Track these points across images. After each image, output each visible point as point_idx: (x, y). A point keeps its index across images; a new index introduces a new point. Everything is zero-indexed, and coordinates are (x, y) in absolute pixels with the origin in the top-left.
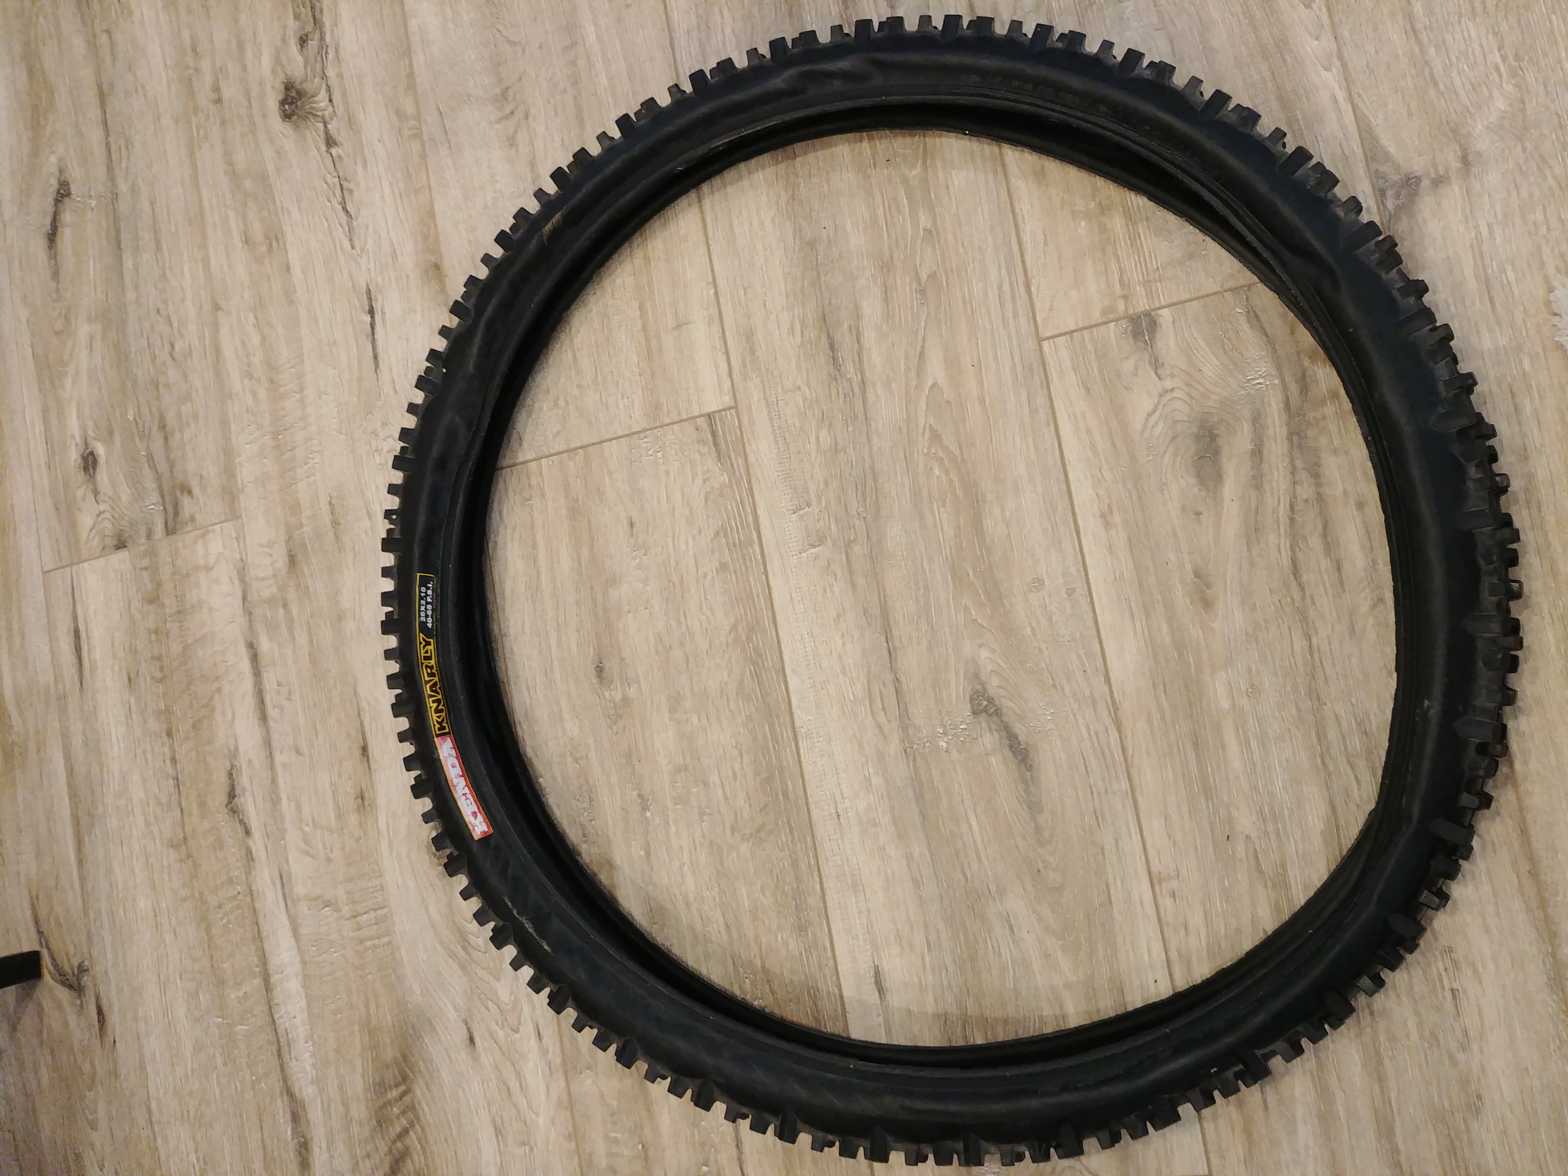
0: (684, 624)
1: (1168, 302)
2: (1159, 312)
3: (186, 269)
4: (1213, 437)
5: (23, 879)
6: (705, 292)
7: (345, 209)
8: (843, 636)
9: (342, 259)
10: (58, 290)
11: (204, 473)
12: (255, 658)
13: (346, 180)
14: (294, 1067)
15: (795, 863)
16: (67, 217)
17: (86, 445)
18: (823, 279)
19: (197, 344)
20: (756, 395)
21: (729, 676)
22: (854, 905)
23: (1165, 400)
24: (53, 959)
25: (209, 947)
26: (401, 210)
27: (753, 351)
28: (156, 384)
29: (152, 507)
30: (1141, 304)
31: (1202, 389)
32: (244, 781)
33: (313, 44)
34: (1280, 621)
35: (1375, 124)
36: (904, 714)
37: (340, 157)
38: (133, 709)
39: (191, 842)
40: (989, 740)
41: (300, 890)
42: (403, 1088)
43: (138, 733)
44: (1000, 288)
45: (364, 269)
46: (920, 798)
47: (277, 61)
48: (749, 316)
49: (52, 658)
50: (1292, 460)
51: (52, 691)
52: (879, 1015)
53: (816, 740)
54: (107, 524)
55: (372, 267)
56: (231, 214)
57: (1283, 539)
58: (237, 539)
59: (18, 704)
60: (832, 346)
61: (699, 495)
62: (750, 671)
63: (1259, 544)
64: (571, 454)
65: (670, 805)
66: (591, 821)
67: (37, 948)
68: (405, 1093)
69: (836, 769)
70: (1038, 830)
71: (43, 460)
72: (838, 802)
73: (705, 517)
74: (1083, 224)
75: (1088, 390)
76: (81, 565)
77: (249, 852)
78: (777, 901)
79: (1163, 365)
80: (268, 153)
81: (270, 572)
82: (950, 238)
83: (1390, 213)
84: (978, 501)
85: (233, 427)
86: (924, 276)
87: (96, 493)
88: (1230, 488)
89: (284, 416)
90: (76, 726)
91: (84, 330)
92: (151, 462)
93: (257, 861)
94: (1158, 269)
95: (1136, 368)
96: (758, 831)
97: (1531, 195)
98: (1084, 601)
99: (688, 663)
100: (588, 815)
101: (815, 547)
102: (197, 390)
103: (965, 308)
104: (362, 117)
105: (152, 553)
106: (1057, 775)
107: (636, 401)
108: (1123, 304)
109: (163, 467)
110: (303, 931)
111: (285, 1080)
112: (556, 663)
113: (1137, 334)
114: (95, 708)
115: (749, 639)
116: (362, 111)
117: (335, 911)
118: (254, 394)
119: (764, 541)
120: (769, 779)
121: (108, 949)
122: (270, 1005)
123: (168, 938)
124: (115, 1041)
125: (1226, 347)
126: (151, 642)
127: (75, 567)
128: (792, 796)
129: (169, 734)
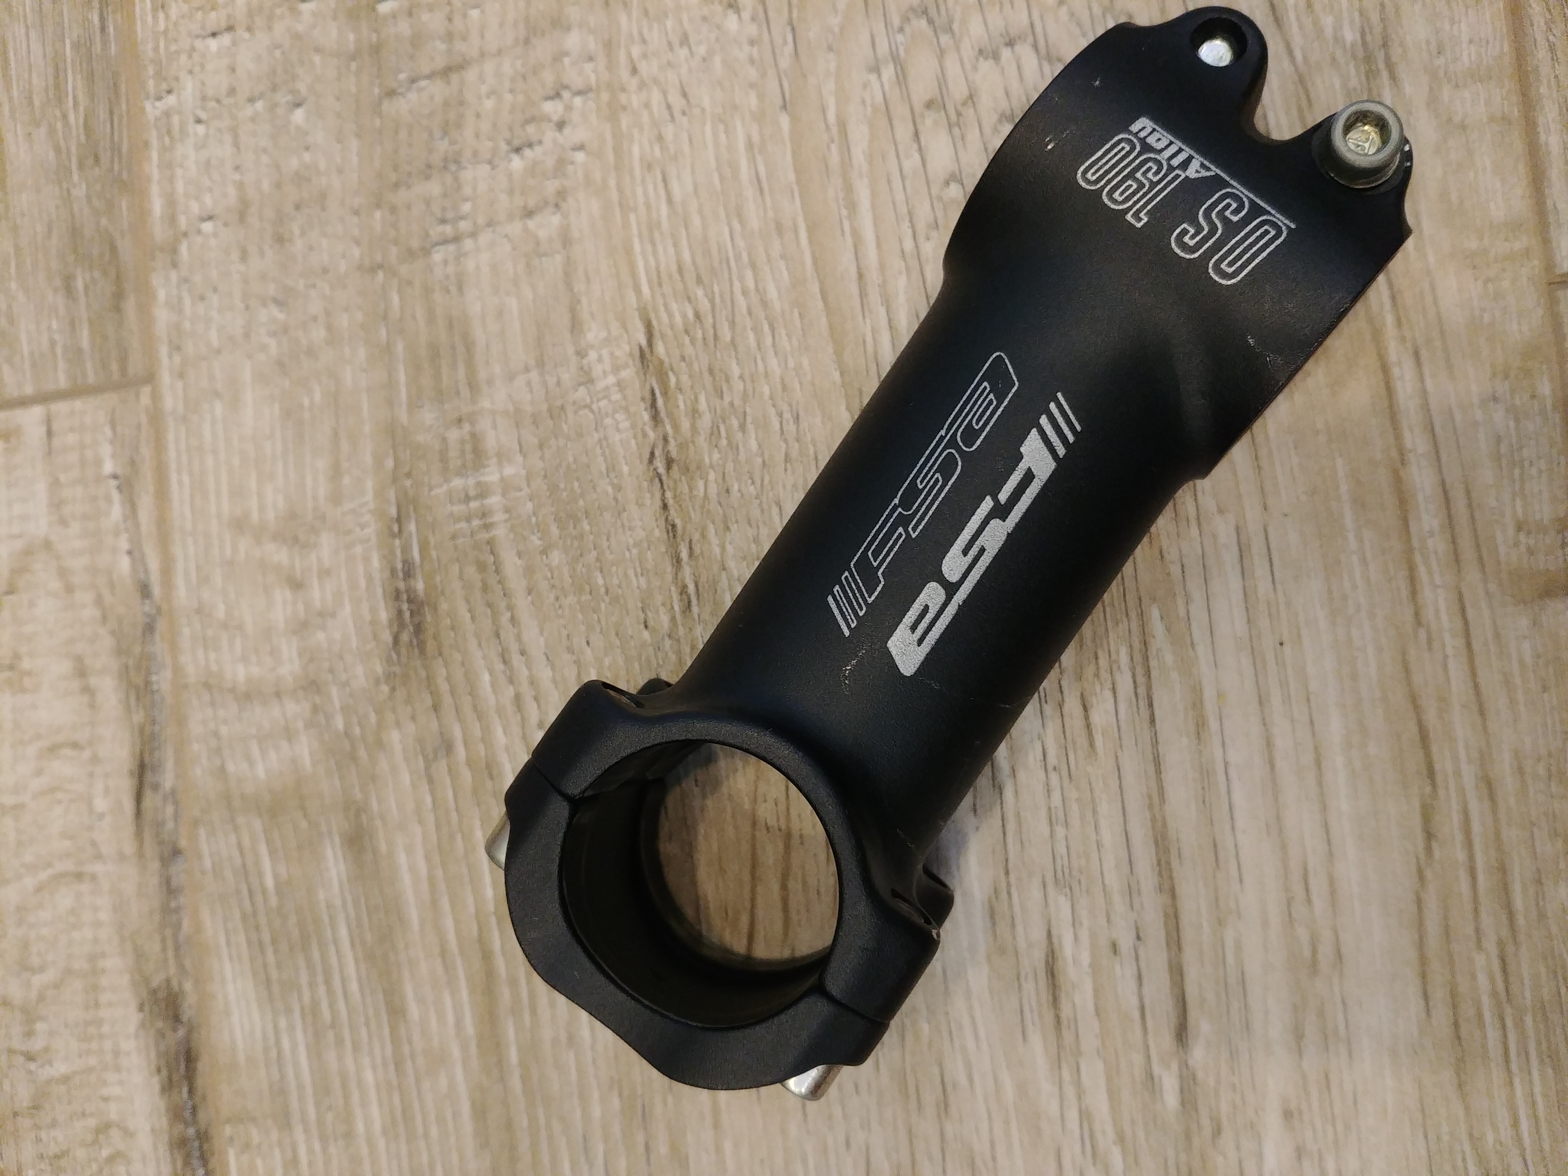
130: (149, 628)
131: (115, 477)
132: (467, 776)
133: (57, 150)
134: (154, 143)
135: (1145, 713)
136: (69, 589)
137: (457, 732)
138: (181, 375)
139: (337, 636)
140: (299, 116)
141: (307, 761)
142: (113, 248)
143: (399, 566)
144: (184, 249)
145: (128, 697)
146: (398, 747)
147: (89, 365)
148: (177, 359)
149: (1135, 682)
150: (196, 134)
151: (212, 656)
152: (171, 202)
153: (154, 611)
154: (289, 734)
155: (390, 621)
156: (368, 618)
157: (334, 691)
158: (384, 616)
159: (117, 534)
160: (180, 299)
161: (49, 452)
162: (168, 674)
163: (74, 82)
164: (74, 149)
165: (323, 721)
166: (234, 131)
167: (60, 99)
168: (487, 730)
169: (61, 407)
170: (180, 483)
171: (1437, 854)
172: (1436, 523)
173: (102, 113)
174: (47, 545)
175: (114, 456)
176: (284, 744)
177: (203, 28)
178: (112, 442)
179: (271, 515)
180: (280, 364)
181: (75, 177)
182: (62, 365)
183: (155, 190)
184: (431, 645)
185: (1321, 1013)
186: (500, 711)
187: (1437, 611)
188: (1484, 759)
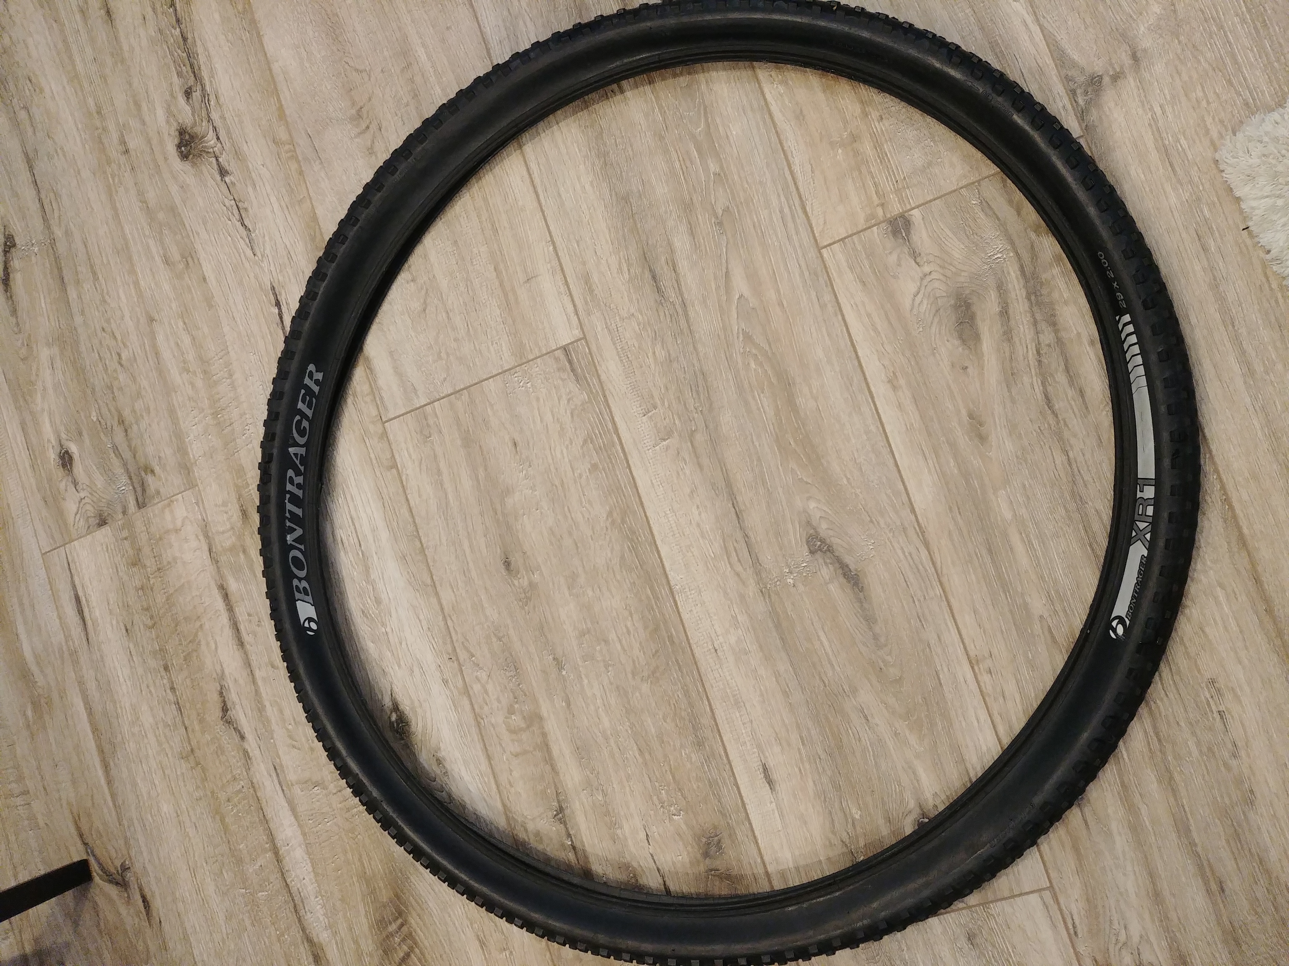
0: (570, 517)
1: (917, 204)
2: (910, 213)
3: (121, 292)
4: (968, 306)
5: (64, 803)
6: (546, 249)
7: (243, 224)
8: (698, 507)
9: (247, 265)
10: (18, 324)
11: (162, 455)
12: (226, 597)
13: (240, 201)
14: (309, 918)
15: (687, 693)
16: (16, 264)
17: (61, 446)
18: (639, 226)
19: (140, 351)
20: (599, 327)
21: (612, 553)
22: (739, 719)
23: (925, 282)
24: (100, 864)
25: (225, 834)
26: (289, 219)
27: (591, 291)
28: (110, 388)
29: (124, 488)
30: (896, 208)
31: (954, 270)
32: (233, 696)
33: (196, 95)
34: (1042, 443)
35: (1059, 38)
36: (756, 562)
37: (233, 184)
38: (133, 653)
39: (198, 753)
40: (826, 572)
41: (292, 776)
42: (400, 921)
43: (140, 671)
44: (781, 211)
45: (267, 271)
46: (778, 626)
47: (170, 113)
48: (584, 263)
49: (61, 623)
50: (1033, 316)
51: (65, 648)
52: (771, 802)
53: (689, 593)
54: (88, 507)
55: (273, 269)
56: (151, 242)
57: (1035, 379)
58: (197, 503)
59: (38, 663)
60: (654, 278)
61: (566, 412)
62: (629, 547)
63: (1016, 384)
64: (457, 395)
65: (580, 663)
66: (519, 685)
67: (85, 857)
68: (402, 925)
69: (709, 614)
70: (876, 637)
71: (27, 464)
72: (714, 639)
73: (573, 430)
74: (840, 151)
75: (864, 284)
76: (72, 543)
77: (246, 753)
78: (677, 726)
79: (920, 254)
80: (174, 189)
81: (228, 526)
82: (736, 177)
83: (1082, 109)
84: (789, 384)
85: (180, 414)
86: (720, 212)
87: (75, 483)
88: (988, 344)
89: (220, 399)
90: (89, 675)
91: (44, 353)
92: (116, 452)
93: (253, 759)
94: (905, 178)
95: (899, 259)
96: (654, 672)
97: (1190, 77)
98: (885, 451)
99: (577, 548)
100: (516, 681)
101: (665, 440)
102: (144, 388)
103: (757, 232)
104: (245, 148)
105: (129, 525)
106: (884, 591)
107: (503, 345)
108: (882, 211)
109: (127, 455)
110: (300, 809)
111: (304, 930)
112: (471, 564)
113: (895, 232)
114: (102, 657)
115: (623, 521)
116: (245, 144)
117: (324, 789)
118: (192, 385)
119: (623, 441)
120: (656, 629)
121: (144, 849)
122: (282, 871)
123: (191, 832)
124: (160, 922)
125: (968, 233)
126: (139, 597)
127: (67, 546)
128: (676, 640)
129: (166, 668)
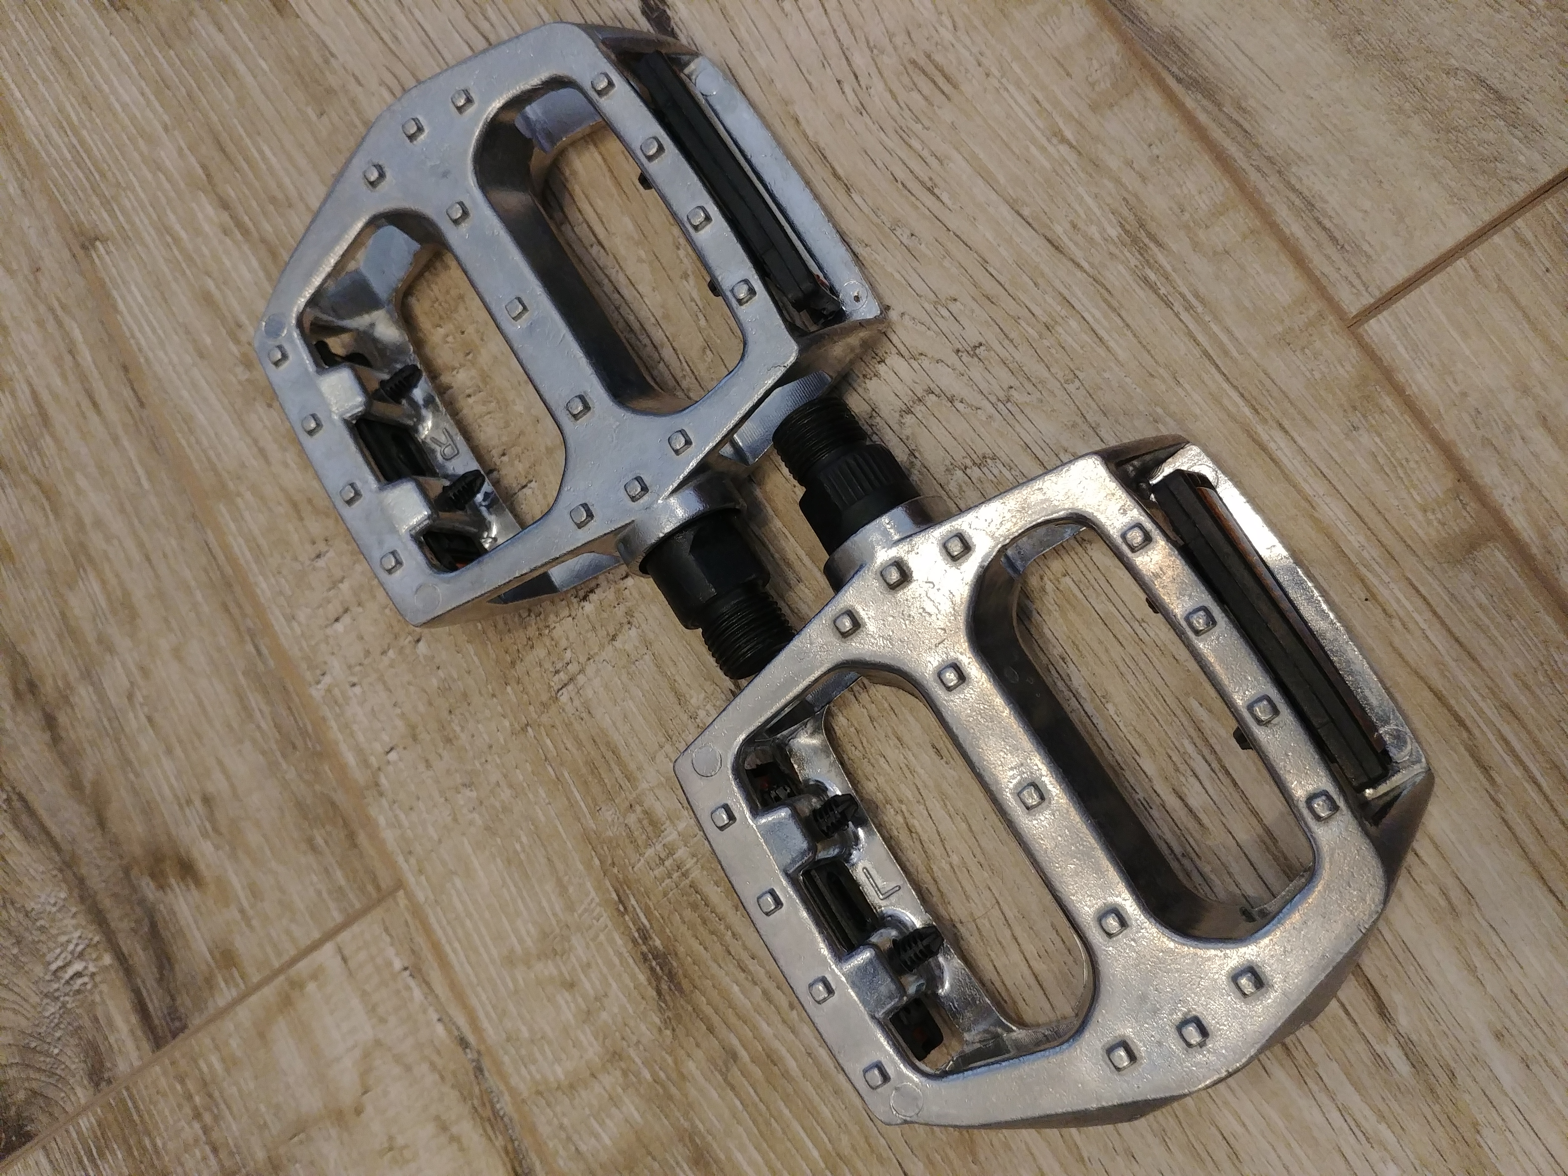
130: (479, 1070)
131: (406, 969)
132: (757, 1072)
133: (263, 753)
134: (329, 715)
135: (1226, 781)
136: (408, 1069)
137: (735, 1042)
138: (421, 871)
139: (616, 1010)
140: (422, 647)
141: (636, 1115)
142: (333, 804)
143: (636, 935)
144: (383, 780)
145: (485, 1131)
146: (697, 1074)
147: (351, 896)
148: (413, 861)
149: (1206, 761)
150: (355, 695)
151: (533, 1068)
152: (359, 751)
153: (476, 1056)
154: (614, 1101)
155: (649, 980)
156: (632, 985)
157: (632, 1052)
158: (642, 978)
159: (425, 1012)
160: (396, 816)
161: (351, 974)
162: (507, 1097)
163: (255, 700)
164: (274, 747)
165: (634, 1079)
166: (381, 679)
167: (250, 716)
168: (754, 1029)
169: (344, 936)
170: (454, 951)
171: (1498, 780)
172: (1361, 539)
173: (284, 712)
174: (378, 1043)
175: (397, 954)
176: (614, 1110)
177: (327, 619)
178: (392, 945)
179: (529, 942)
180: (488, 828)
181: (284, 766)
182: (332, 905)
183: (343, 747)
184: (685, 984)
185: (1480, 944)
186: (757, 1010)
187: (1398, 601)
188: (1494, 692)
